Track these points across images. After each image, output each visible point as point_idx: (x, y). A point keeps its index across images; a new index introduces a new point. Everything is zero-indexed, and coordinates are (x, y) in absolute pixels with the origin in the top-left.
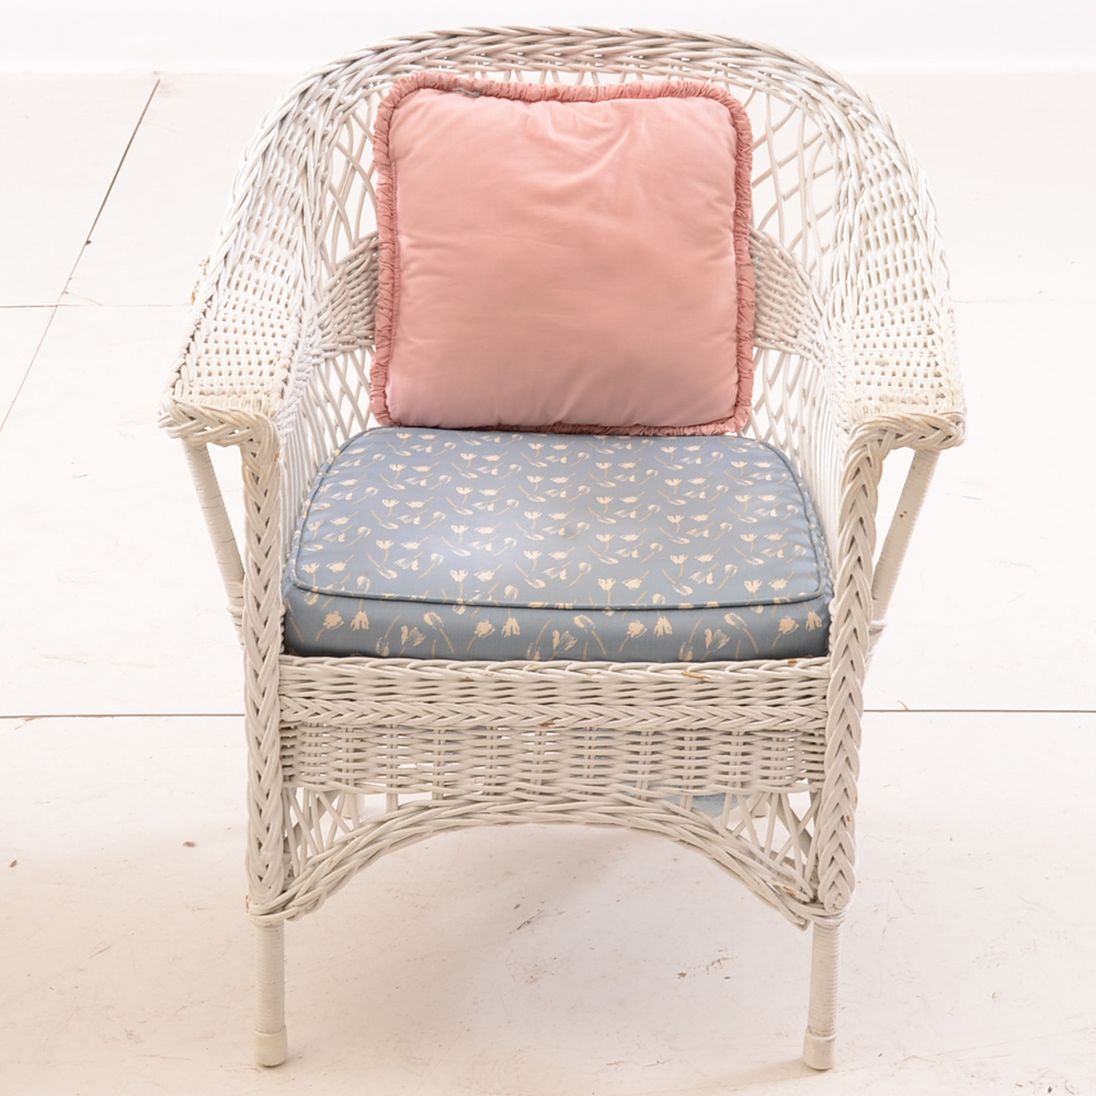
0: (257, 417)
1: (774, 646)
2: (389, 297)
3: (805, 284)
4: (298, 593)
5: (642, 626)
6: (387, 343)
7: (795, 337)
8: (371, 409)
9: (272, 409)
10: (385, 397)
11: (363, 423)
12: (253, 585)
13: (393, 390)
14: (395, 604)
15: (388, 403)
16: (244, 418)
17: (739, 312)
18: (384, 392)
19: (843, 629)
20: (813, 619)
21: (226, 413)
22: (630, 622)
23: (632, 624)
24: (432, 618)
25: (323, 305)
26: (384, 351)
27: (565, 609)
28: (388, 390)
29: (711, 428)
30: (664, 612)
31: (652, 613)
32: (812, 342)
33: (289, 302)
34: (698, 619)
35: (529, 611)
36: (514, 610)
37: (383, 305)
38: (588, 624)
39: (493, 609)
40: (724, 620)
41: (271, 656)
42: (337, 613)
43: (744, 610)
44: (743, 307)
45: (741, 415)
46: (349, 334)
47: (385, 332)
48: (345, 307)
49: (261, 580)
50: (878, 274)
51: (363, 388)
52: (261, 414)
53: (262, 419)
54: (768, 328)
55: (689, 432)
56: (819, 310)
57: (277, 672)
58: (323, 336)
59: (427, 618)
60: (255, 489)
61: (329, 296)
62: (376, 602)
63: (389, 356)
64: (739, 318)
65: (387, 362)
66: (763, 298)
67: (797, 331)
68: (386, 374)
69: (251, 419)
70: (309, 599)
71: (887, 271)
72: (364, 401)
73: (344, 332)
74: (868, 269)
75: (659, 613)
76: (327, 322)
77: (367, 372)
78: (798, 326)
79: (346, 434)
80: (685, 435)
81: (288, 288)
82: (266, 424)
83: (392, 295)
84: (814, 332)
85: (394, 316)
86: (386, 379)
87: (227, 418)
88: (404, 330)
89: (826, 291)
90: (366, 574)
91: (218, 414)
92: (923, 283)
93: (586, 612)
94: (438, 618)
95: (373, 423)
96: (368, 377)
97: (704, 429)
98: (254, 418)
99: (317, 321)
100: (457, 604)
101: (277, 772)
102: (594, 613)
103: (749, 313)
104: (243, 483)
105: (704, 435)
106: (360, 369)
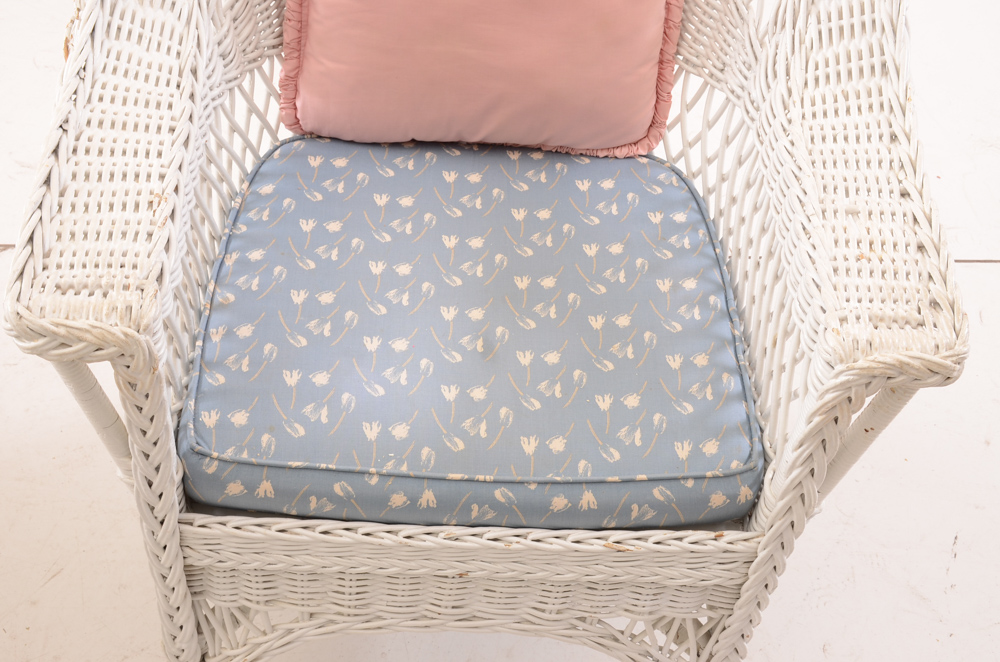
0: (126, 335)
1: (701, 517)
2: (297, 8)
3: (740, 15)
4: (195, 459)
5: (566, 501)
6: (296, 55)
7: (722, 70)
8: (281, 119)
9: (145, 322)
10: (296, 109)
11: (274, 134)
12: (141, 469)
13: (303, 105)
14: (303, 472)
15: (298, 116)
16: (110, 337)
17: (665, 33)
18: (295, 104)
19: (780, 522)
20: (745, 493)
21: (87, 331)
22: (553, 496)
23: (556, 499)
24: (343, 489)
25: (225, 28)
26: (294, 62)
27: (485, 482)
28: (299, 104)
29: (624, 152)
30: (590, 485)
31: (577, 486)
32: (742, 88)
33: (182, 49)
34: (626, 494)
35: (447, 483)
36: (431, 482)
37: (291, 17)
38: (509, 498)
39: (408, 479)
40: (652, 494)
41: (170, 520)
42: (239, 482)
43: (673, 483)
44: (670, 28)
45: (655, 137)
46: (256, 48)
47: (294, 45)
48: (250, 19)
49: (151, 464)
50: (830, 30)
51: (272, 99)
52: (132, 332)
53: (133, 337)
54: (692, 51)
55: (601, 154)
56: (754, 53)
57: (178, 534)
58: (225, 66)
59: (337, 489)
60: (133, 397)
61: (230, 15)
62: (281, 470)
63: (299, 68)
64: (664, 39)
65: (298, 73)
66: (689, 15)
67: (724, 64)
68: (296, 86)
69: (118, 338)
70: (209, 466)
71: (841, 29)
72: (274, 111)
73: (249, 49)
74: (819, 23)
75: (584, 486)
76: (230, 48)
77: (276, 83)
78: (727, 59)
79: (255, 153)
80: (597, 157)
81: (180, 27)
82: (137, 342)
83: (301, 5)
84: (746, 78)
85: (303, 27)
86: (297, 90)
87: (88, 337)
88: (313, 47)
89: (766, 33)
90: (271, 430)
91: (76, 332)
92: (883, 54)
93: (507, 485)
94: (350, 489)
95: (285, 133)
96: (278, 89)
97: (618, 153)
98: (122, 337)
99: (218, 51)
100: (370, 474)
101: (185, 597)
102: (516, 486)
103: (675, 34)
104: (118, 391)
105: (616, 157)
106: (268, 81)
